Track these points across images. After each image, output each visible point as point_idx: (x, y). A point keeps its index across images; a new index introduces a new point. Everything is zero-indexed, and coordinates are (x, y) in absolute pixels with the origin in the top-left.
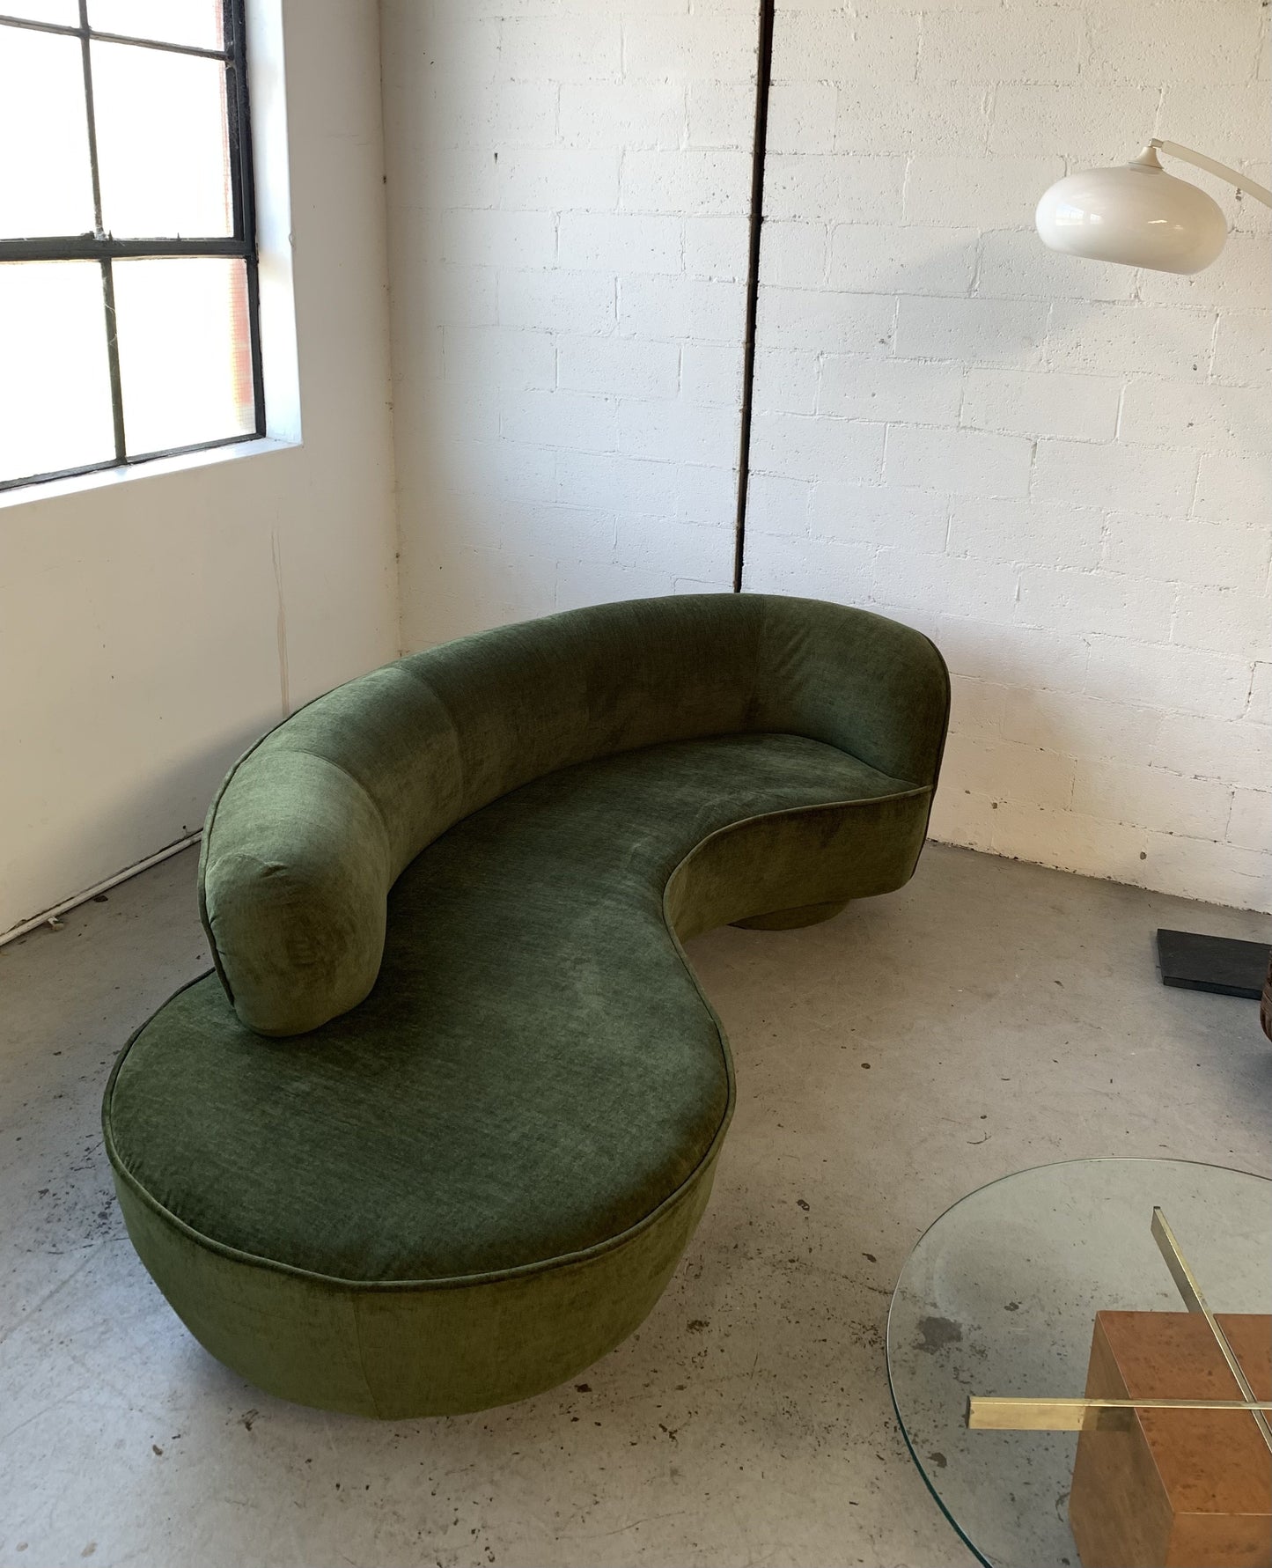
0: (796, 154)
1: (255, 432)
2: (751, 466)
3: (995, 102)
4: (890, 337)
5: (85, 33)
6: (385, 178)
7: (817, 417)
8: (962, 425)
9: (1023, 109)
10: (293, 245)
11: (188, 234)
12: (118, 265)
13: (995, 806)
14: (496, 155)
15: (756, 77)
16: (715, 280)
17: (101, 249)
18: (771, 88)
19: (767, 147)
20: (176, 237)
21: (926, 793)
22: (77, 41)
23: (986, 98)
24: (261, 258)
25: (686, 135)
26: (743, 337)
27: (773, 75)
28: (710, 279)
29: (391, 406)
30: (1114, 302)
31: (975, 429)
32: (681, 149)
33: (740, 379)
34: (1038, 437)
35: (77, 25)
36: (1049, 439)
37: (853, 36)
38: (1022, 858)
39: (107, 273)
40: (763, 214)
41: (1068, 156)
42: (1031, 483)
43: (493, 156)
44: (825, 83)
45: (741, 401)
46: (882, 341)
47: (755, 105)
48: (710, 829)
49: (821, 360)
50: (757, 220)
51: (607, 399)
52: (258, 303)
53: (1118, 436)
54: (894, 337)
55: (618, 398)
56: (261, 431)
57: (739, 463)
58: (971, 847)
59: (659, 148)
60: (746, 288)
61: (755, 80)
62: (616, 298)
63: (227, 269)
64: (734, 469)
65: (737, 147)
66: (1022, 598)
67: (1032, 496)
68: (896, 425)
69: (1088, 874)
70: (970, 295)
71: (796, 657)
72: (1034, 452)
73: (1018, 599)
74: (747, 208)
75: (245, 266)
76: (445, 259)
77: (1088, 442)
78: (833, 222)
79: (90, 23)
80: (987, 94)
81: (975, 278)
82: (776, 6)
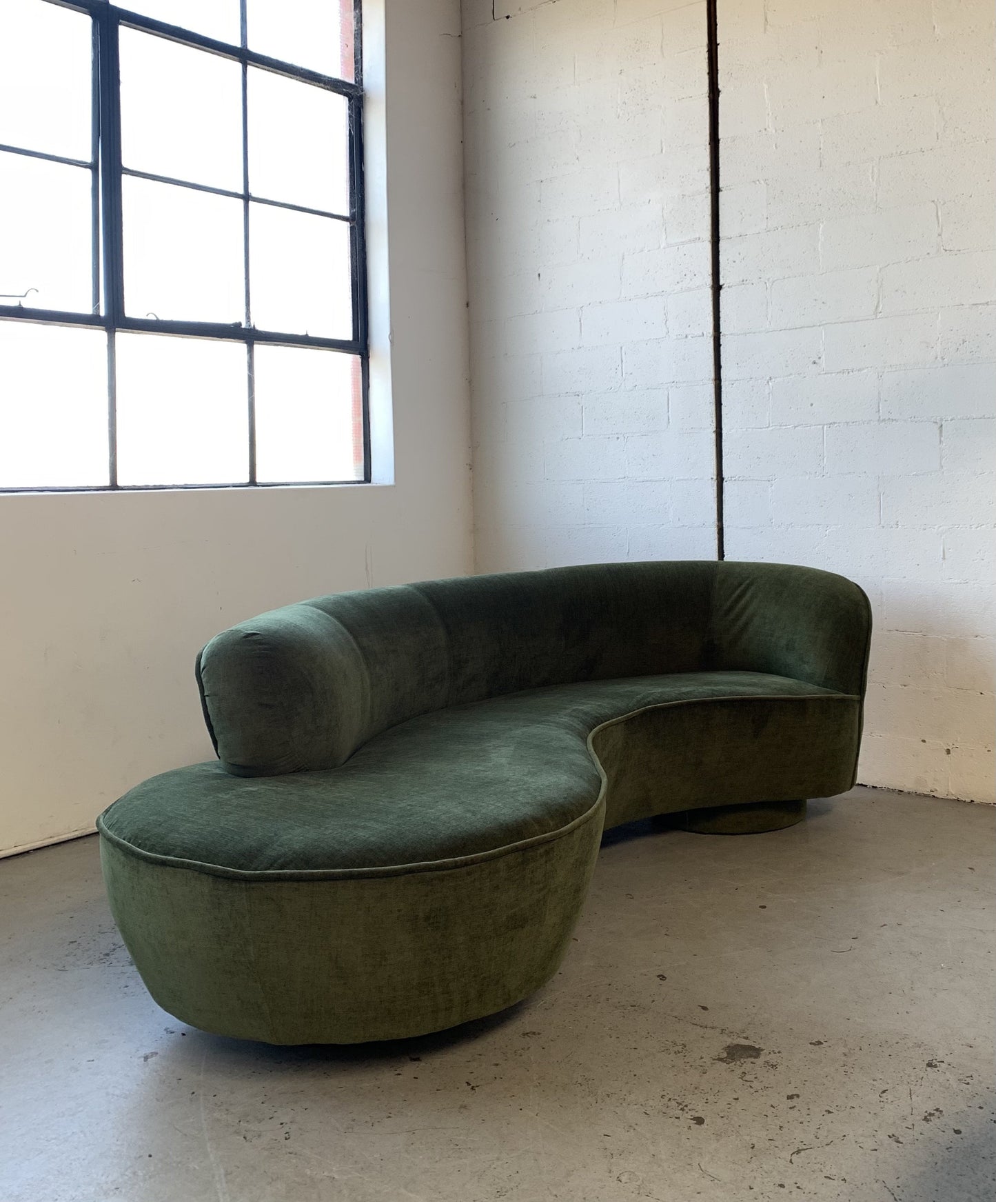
0: (741, 236)
1: (363, 480)
2: (725, 475)
3: (879, 170)
4: (820, 358)
5: (246, 197)
6: (467, 304)
7: (771, 428)
8: (881, 418)
9: (900, 173)
10: (392, 342)
11: (314, 333)
12: (259, 348)
13: (948, 751)
14: (539, 275)
15: (710, 187)
16: (689, 337)
18: (721, 194)
19: (721, 235)
20: (304, 333)
21: (853, 700)
22: (241, 202)
23: (873, 170)
24: (371, 354)
25: (664, 237)
26: (712, 375)
27: (721, 184)
28: (686, 337)
29: (471, 467)
30: (987, 303)
31: (893, 420)
32: (662, 247)
33: (712, 408)
34: (942, 420)
35: (241, 192)
36: (951, 420)
37: (774, 147)
38: (977, 801)
39: (250, 351)
40: (721, 283)
41: (938, 200)
42: (941, 458)
43: (538, 277)
44: (758, 182)
45: (714, 424)
46: (815, 363)
47: (710, 207)
49: (770, 384)
50: (717, 288)
51: (618, 438)
52: (369, 386)
54: (823, 357)
55: (626, 436)
56: (368, 477)
57: (715, 473)
58: (932, 794)
59: (646, 250)
60: (712, 338)
61: (709, 190)
62: (622, 361)
63: (348, 361)
64: (712, 478)
65: (699, 239)
66: (946, 557)
67: (944, 469)
68: (831, 425)
70: (876, 316)
71: (743, 602)
72: (941, 432)
73: (944, 558)
74: (709, 280)
75: (360, 360)
76: (506, 354)
77: (983, 417)
78: (771, 280)
79: (250, 191)
80: (873, 167)
81: (879, 302)
82: (720, 137)
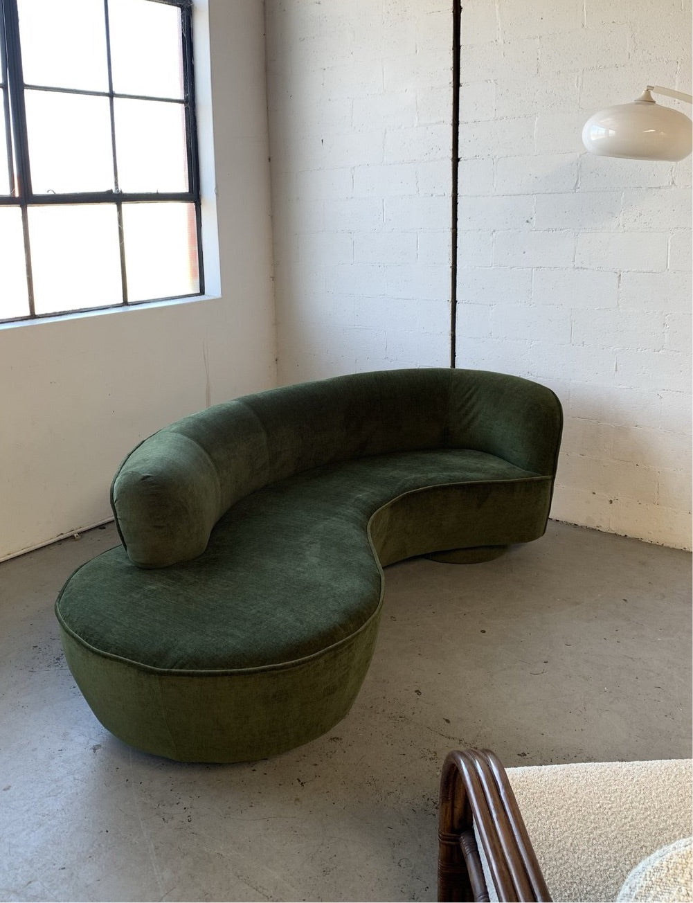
0: (475, 122)
1: (199, 293)
2: (457, 299)
3: (582, 79)
4: (532, 218)
5: (111, 95)
6: (269, 159)
7: (493, 268)
8: (576, 266)
9: (598, 82)
10: (217, 194)
11: (162, 191)
12: (125, 206)
13: (611, 502)
15: (452, 83)
16: (434, 196)
17: (116, 198)
18: (460, 88)
19: (460, 120)
20: (156, 192)
22: (107, 99)
23: (577, 79)
24: (203, 202)
25: (417, 119)
26: (451, 226)
27: (461, 81)
28: (432, 195)
29: (273, 279)
30: (660, 187)
31: (584, 269)
32: (415, 126)
33: (450, 250)
34: (621, 271)
35: (107, 91)
36: (628, 272)
37: (502, 54)
38: (629, 536)
39: (119, 209)
40: (459, 157)
42: (618, 299)
43: (321, 141)
44: (489, 82)
45: (451, 261)
46: (528, 222)
47: (452, 98)
49: (494, 235)
50: (456, 160)
52: (201, 225)
53: (668, 267)
54: (534, 218)
55: (386, 265)
56: (202, 292)
57: (451, 297)
58: (597, 528)
59: (403, 127)
60: (452, 198)
61: (452, 85)
62: (384, 211)
63: (185, 208)
64: (448, 300)
65: (444, 122)
66: (618, 369)
67: (620, 306)
68: (538, 269)
69: (671, 546)
70: (575, 191)
73: (616, 370)
74: (450, 154)
75: (194, 206)
77: (651, 272)
78: (497, 157)
80: (578, 76)
81: (577, 181)
82: (461, 44)
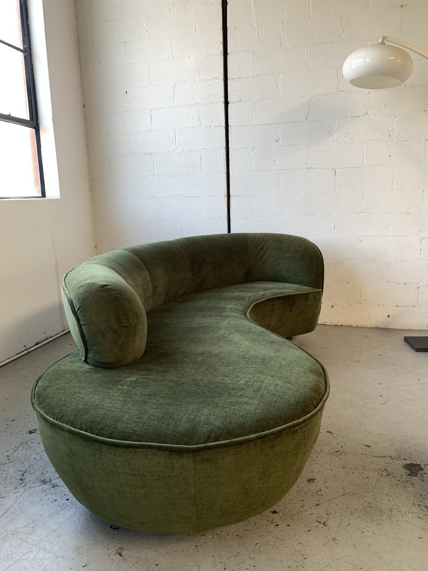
0: (239, 78)
1: (41, 196)
2: (231, 193)
3: (310, 50)
4: (279, 139)
6: (84, 106)
7: (255, 171)
8: (308, 167)
9: (320, 52)
10: (54, 122)
13: (333, 307)
14: (126, 92)
15: (223, 52)
16: (212, 127)
18: (228, 56)
19: (228, 77)
21: (320, 291)
23: (307, 50)
24: (40, 128)
25: (198, 76)
26: (225, 146)
27: (229, 51)
28: (211, 126)
29: (91, 190)
30: (359, 116)
31: (313, 168)
32: (197, 81)
33: (225, 162)
34: (336, 168)
36: (340, 168)
37: (257, 34)
38: (344, 325)
40: (229, 101)
41: (338, 67)
42: (335, 185)
43: (125, 92)
44: (248, 52)
45: (226, 169)
46: (276, 141)
47: (223, 62)
48: (253, 302)
49: (254, 151)
50: (226, 103)
51: (174, 176)
52: (40, 146)
53: (365, 164)
54: (281, 139)
55: (179, 175)
56: (44, 195)
57: (226, 193)
58: (325, 323)
59: (188, 82)
60: (224, 128)
61: (222, 53)
62: (176, 138)
63: (28, 132)
64: (225, 195)
65: (217, 78)
66: (336, 228)
67: (336, 189)
68: (284, 171)
69: (369, 326)
70: (307, 120)
71: (263, 251)
72: (335, 174)
73: (334, 228)
74: (223, 99)
75: (35, 132)
76: (108, 133)
77: (354, 167)
78: (255, 100)
80: (307, 48)
81: (308, 114)
82: (228, 27)
